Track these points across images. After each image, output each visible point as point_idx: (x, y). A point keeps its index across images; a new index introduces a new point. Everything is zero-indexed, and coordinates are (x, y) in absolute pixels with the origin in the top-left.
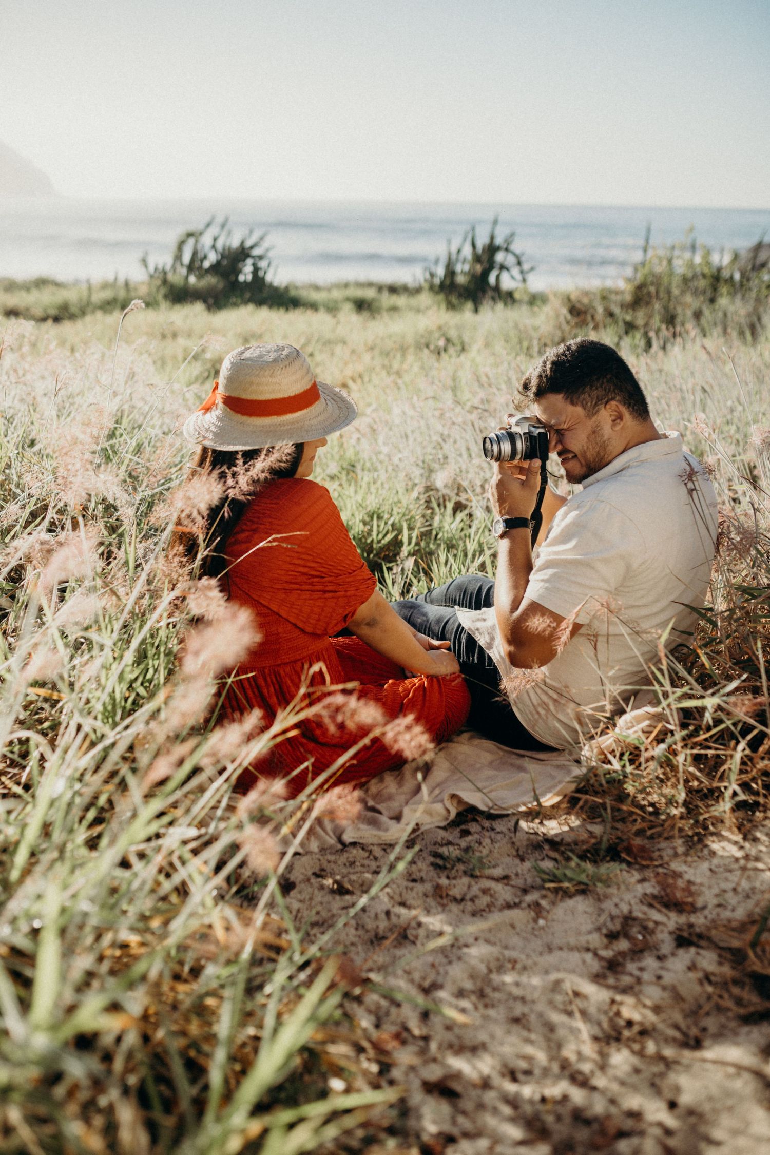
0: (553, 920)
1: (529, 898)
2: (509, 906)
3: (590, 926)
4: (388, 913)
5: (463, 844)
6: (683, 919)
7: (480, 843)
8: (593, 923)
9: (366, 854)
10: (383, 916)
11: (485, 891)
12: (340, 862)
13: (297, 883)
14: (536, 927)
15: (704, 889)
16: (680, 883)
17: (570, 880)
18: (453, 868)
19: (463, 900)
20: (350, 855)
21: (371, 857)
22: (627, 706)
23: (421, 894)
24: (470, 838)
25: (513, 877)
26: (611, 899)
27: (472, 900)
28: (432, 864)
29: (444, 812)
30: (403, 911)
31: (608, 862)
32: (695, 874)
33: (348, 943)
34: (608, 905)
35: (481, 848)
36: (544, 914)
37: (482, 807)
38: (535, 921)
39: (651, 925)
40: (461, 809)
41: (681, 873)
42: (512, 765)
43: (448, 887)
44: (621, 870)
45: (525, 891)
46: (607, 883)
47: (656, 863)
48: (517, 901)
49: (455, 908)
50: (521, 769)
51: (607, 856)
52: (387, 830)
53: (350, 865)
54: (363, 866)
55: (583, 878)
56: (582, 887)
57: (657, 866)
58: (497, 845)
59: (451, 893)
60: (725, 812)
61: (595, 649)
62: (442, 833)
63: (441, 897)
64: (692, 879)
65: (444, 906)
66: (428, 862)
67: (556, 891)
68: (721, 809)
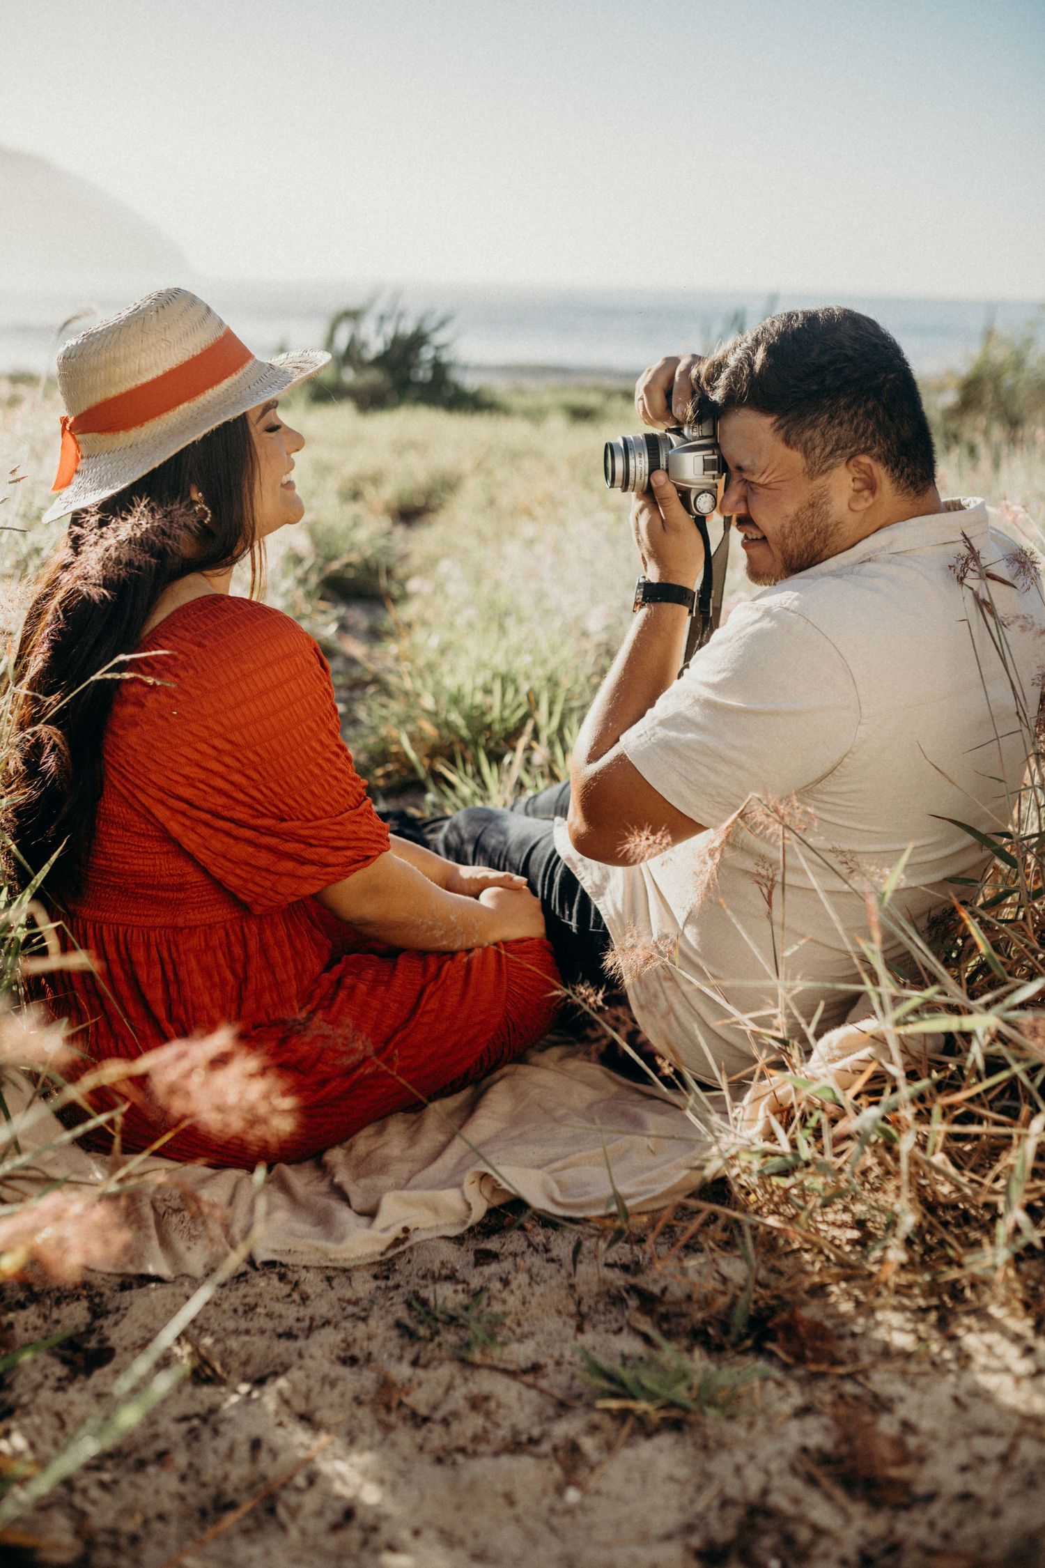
0: (598, 1493)
1: (564, 1429)
2: (518, 1445)
3: (672, 1519)
4: (256, 1444)
5: (476, 1283)
6: (877, 1525)
7: (506, 1282)
8: (682, 1509)
9: (286, 1289)
10: (243, 1451)
11: (477, 1403)
12: (226, 1306)
13: (118, 1351)
14: (559, 1506)
15: (934, 1447)
16: (887, 1425)
17: (651, 1396)
18: (432, 1340)
19: (426, 1420)
20: (251, 1291)
21: (296, 1296)
22: (809, 1024)
23: (349, 1396)
24: (492, 1269)
25: (551, 1367)
26: (731, 1451)
27: (446, 1422)
28: (399, 1325)
29: (460, 1206)
30: (300, 1436)
31: (744, 1353)
32: (920, 1406)
33: (151, 1513)
34: (721, 1465)
35: (505, 1294)
36: (583, 1473)
37: (538, 1201)
38: (560, 1491)
39: (804, 1534)
40: (497, 1201)
41: (891, 1400)
42: (624, 1114)
43: (406, 1388)
44: (765, 1379)
45: (563, 1407)
46: (730, 1406)
47: (841, 1370)
48: (536, 1432)
49: (405, 1437)
50: (637, 1123)
51: (747, 1336)
52: (341, 1239)
53: (245, 1312)
54: (269, 1315)
55: (681, 1393)
56: (675, 1413)
57: (842, 1377)
58: (539, 1290)
59: (407, 1400)
60: (995, 1268)
61: (769, 903)
62: (449, 1253)
63: (388, 1408)
64: (913, 1418)
65: (387, 1428)
66: (390, 1320)
67: (623, 1415)
68: (988, 1261)
